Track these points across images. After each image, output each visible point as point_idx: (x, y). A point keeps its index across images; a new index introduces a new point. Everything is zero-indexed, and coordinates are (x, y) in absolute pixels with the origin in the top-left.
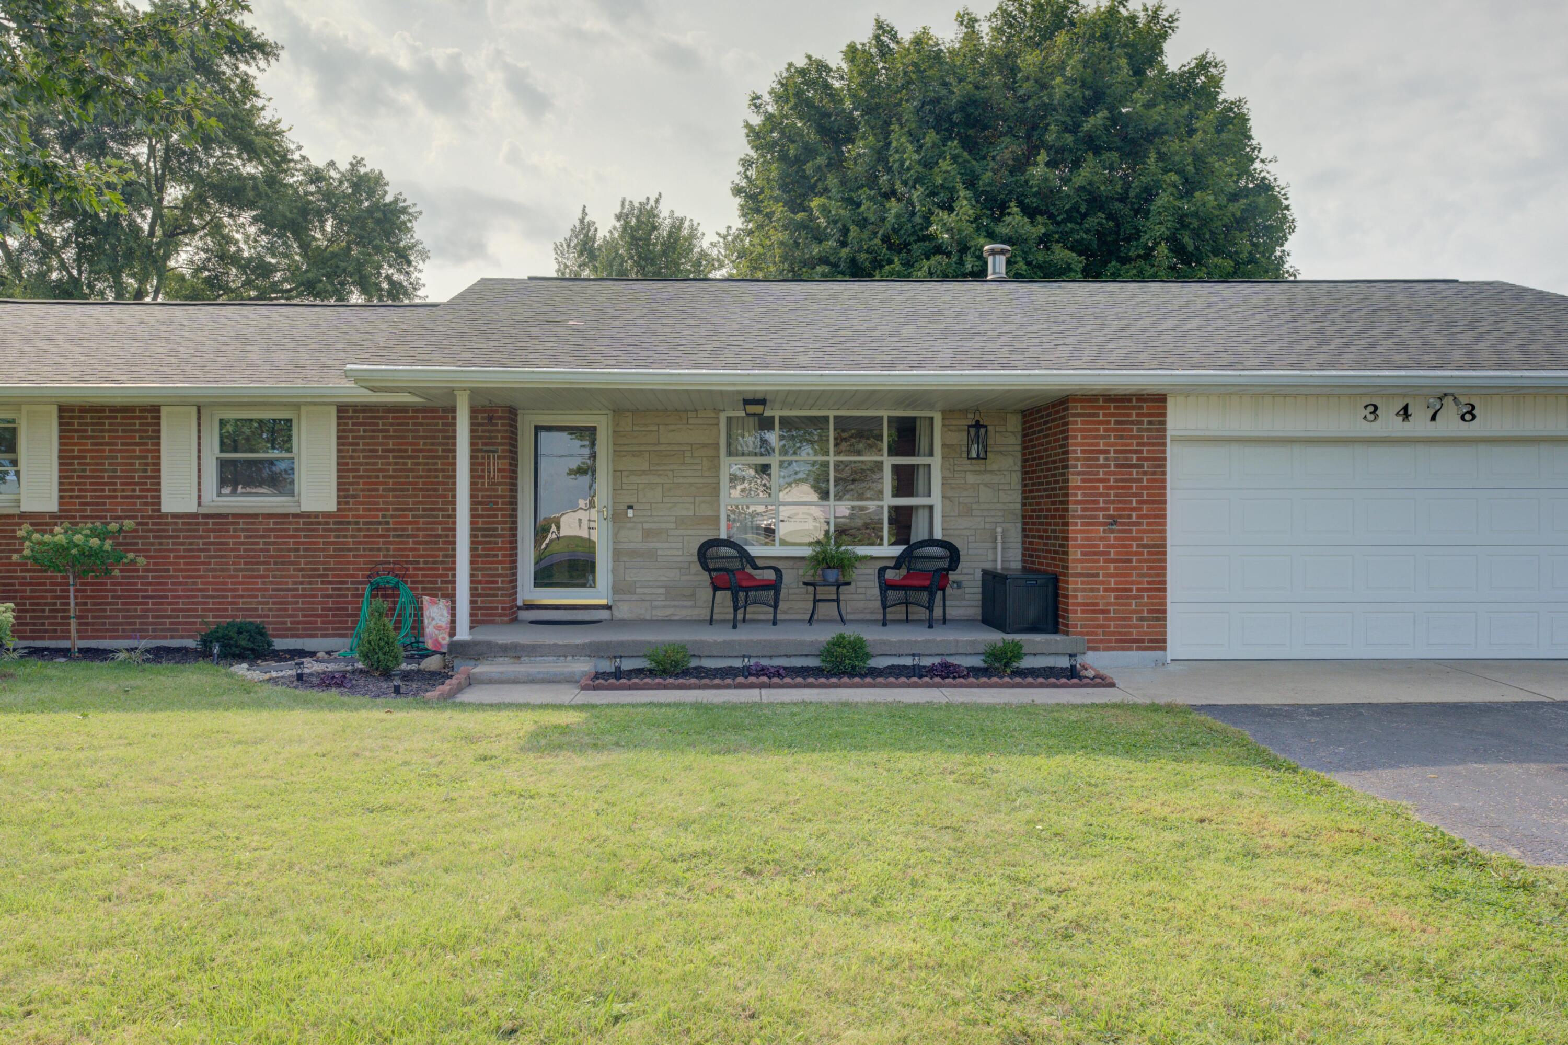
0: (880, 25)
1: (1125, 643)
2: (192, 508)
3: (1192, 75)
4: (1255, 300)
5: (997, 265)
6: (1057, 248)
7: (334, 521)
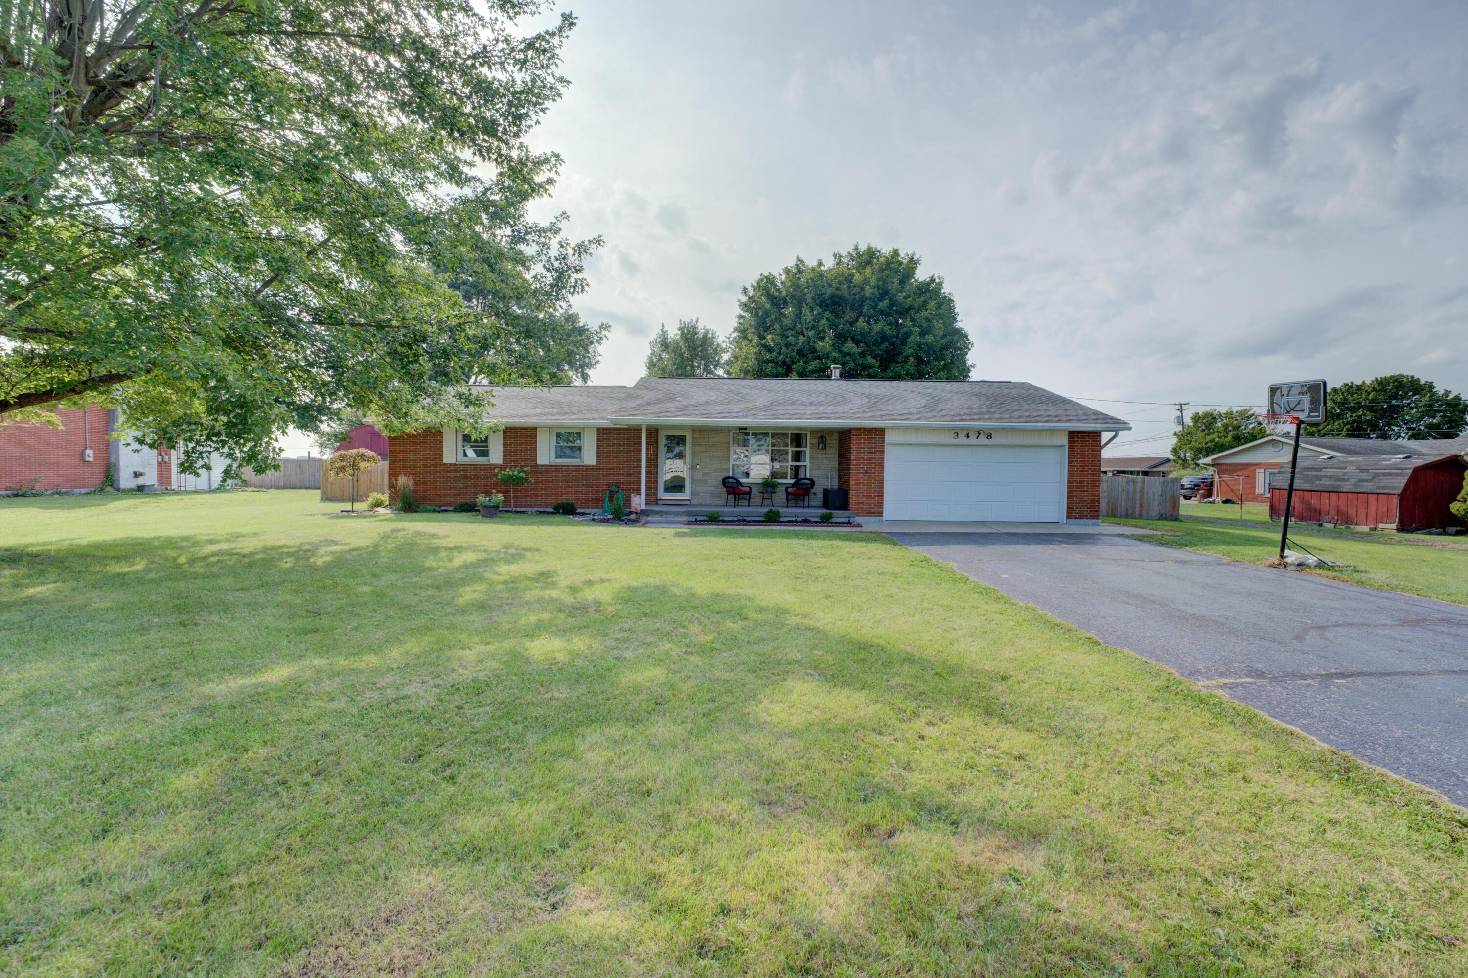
0: (799, 260)
1: (869, 514)
2: (547, 463)
3: (928, 284)
4: (930, 391)
5: (836, 373)
6: (869, 357)
7: (596, 468)
